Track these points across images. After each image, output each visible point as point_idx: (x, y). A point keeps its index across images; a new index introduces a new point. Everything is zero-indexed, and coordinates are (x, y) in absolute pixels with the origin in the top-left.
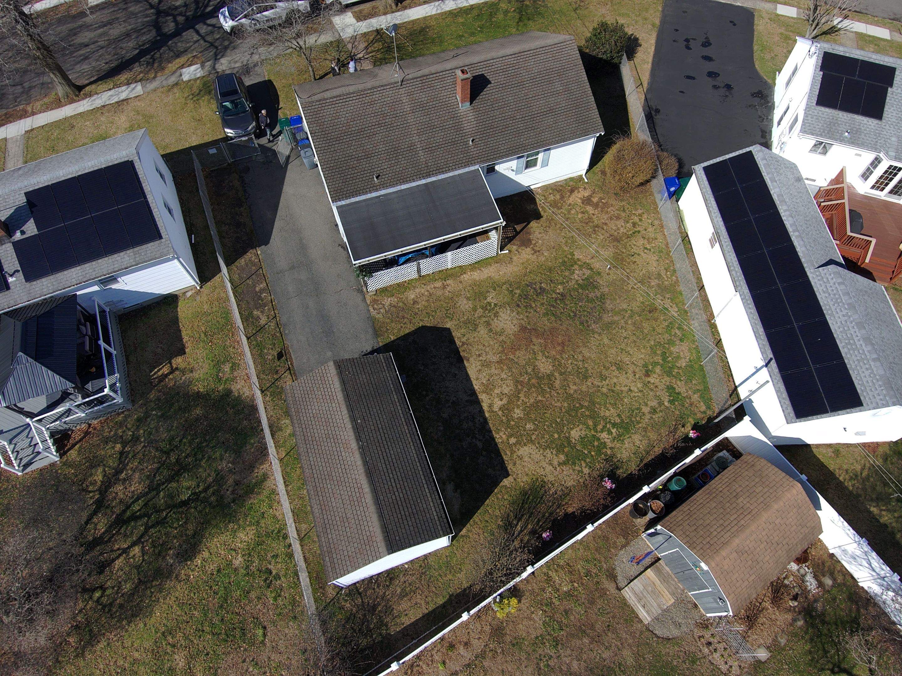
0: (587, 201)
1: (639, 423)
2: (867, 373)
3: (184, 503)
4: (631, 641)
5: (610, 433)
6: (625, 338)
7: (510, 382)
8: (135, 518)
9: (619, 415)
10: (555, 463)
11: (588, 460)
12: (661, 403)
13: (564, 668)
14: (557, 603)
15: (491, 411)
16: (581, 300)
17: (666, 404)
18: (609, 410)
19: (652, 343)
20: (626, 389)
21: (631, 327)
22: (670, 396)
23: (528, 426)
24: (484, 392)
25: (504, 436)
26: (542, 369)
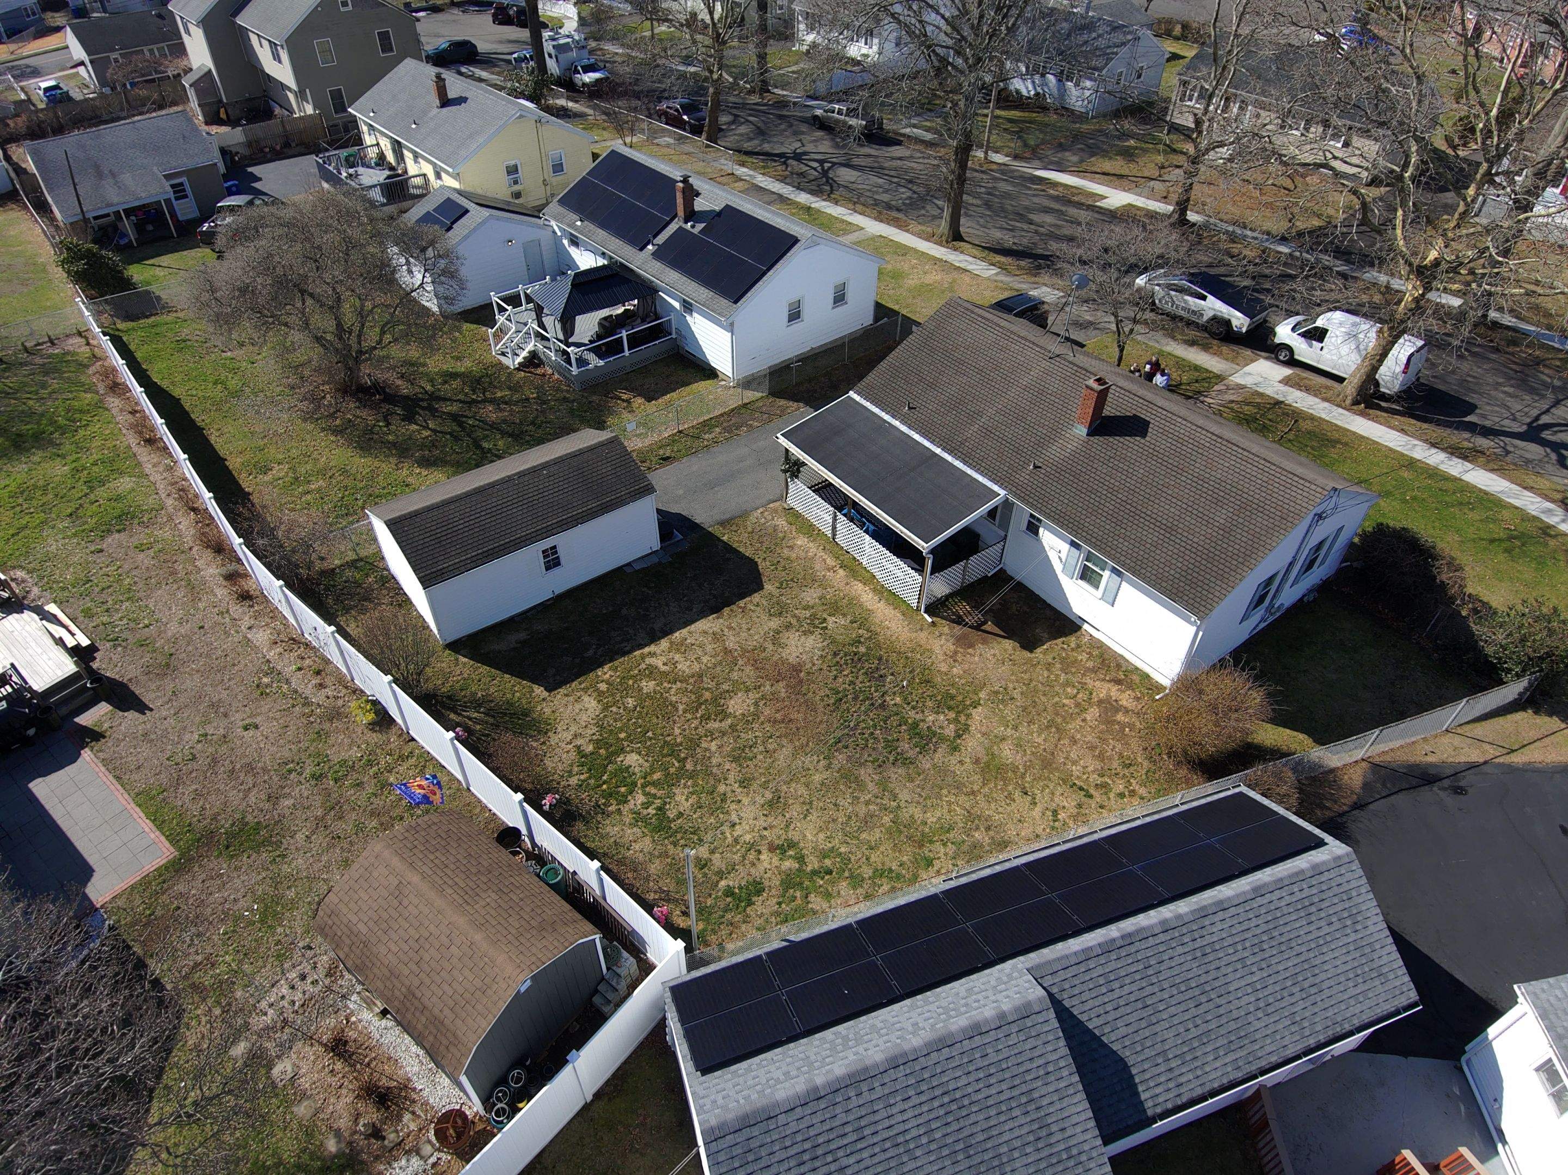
0: (1109, 707)
1: (675, 844)
2: (779, 1074)
3: (479, 447)
4: (316, 867)
5: (646, 805)
6: (835, 805)
7: (696, 667)
8: (460, 424)
9: (680, 815)
10: (579, 742)
11: (592, 782)
12: (721, 874)
13: (287, 790)
14: (371, 772)
15: (643, 657)
16: (886, 730)
17: (723, 883)
18: (687, 800)
19: (842, 850)
20: (734, 817)
21: (862, 810)
22: (740, 888)
23: (630, 700)
24: (671, 643)
25: (607, 676)
26: (732, 702)
